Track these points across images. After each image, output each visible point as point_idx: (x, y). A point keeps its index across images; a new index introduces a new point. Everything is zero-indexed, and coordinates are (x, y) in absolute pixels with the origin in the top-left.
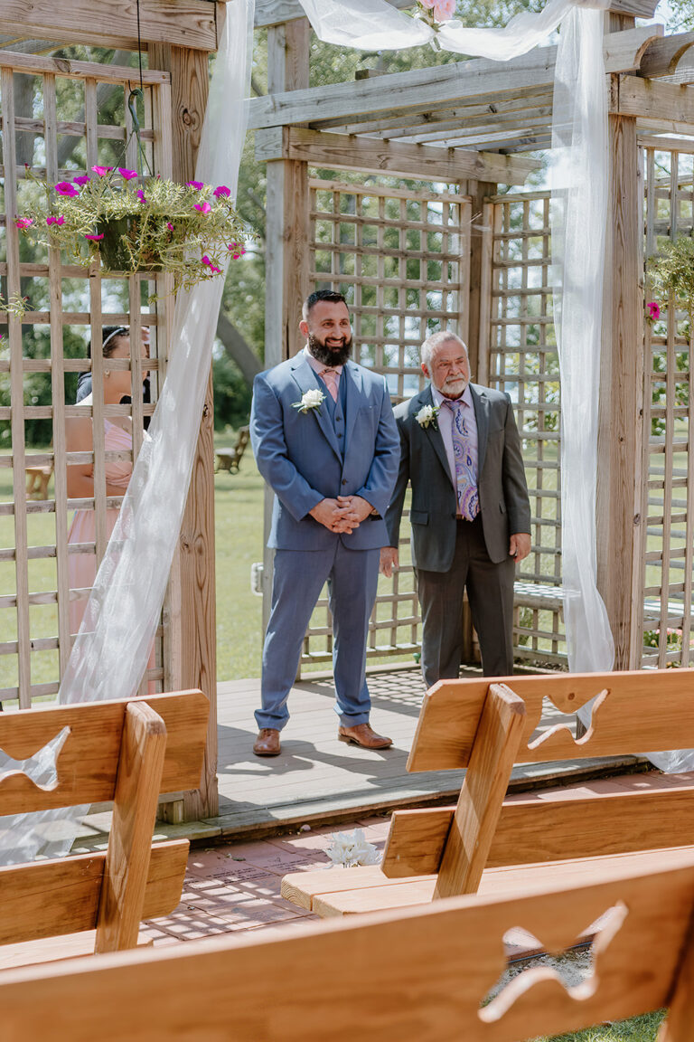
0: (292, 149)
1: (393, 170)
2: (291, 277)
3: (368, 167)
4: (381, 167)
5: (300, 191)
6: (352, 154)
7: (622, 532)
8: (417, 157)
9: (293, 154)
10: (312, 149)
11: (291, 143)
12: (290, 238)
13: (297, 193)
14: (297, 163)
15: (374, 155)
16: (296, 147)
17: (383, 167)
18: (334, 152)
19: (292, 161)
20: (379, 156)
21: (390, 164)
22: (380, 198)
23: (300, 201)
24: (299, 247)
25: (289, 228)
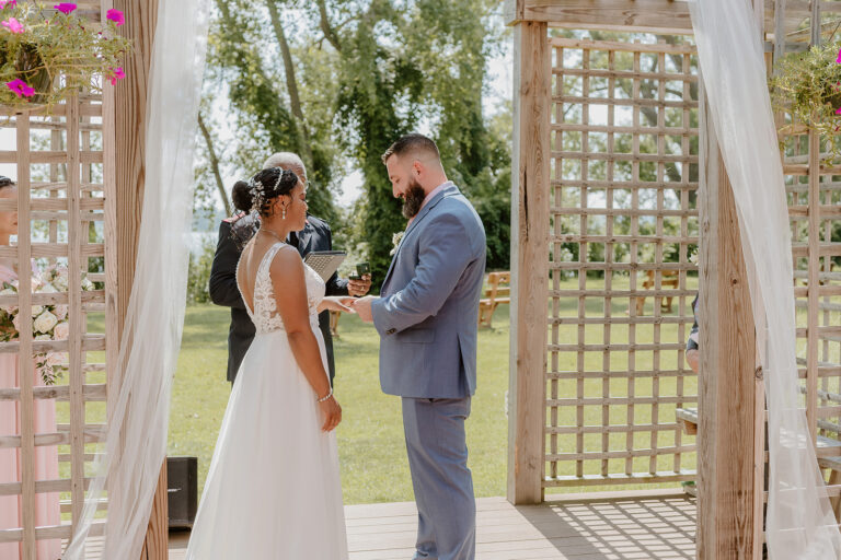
0: (526, 11)
1: (640, 25)
2: (529, 128)
3: (611, 24)
4: (626, 23)
5: (539, 49)
6: (593, 12)
7: (737, 387)
8: (669, 13)
9: (528, 15)
10: (549, 10)
11: (526, 6)
12: (527, 92)
13: (536, 52)
14: (534, 24)
15: (619, 13)
16: (531, 9)
17: (629, 22)
18: (573, 12)
19: (530, 23)
20: (624, 14)
21: (636, 20)
22: (635, 53)
23: (539, 59)
24: (538, 100)
25: (527, 83)
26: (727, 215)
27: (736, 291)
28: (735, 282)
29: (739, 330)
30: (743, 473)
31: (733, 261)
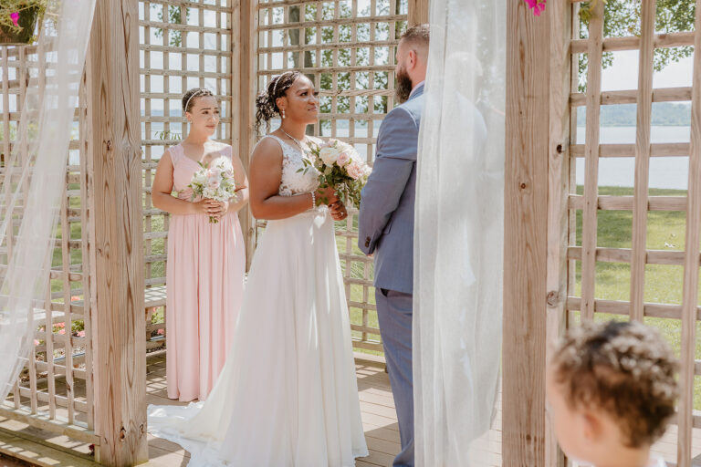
26: (516, 106)
27: (525, 197)
28: (523, 186)
29: (527, 245)
30: (533, 416)
31: (522, 161)
